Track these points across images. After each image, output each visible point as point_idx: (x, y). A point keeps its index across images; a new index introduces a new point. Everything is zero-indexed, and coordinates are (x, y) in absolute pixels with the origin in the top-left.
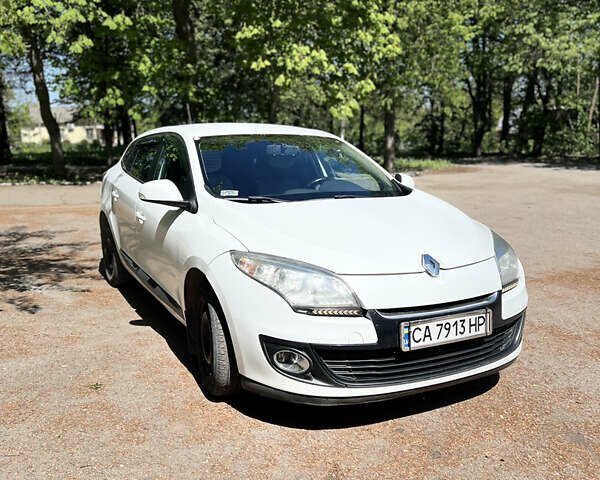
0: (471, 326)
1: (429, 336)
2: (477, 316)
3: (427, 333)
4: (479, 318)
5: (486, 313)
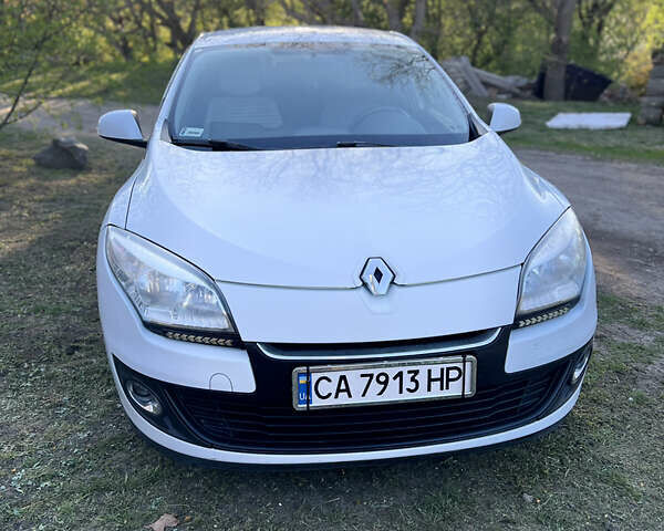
0: (430, 380)
1: (347, 390)
2: (445, 366)
3: (343, 387)
4: (448, 369)
5: (464, 362)
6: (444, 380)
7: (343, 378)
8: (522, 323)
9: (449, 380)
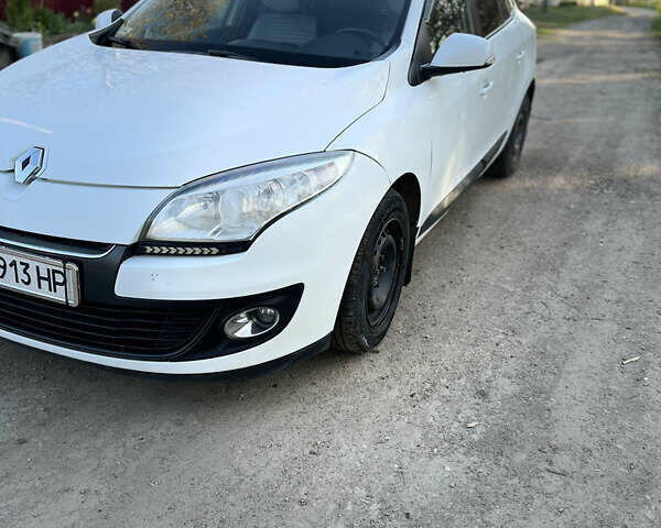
0: (39, 278)
2: (51, 268)
4: (54, 271)
5: (64, 268)
6: (54, 286)
8: (149, 249)
9: (55, 283)
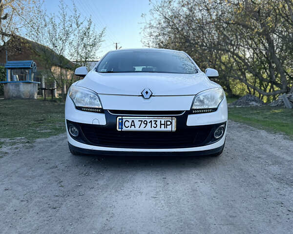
0: (161, 124)
2: (166, 120)
3: (133, 124)
5: (172, 119)
6: (166, 125)
7: (133, 121)
8: (194, 112)
9: (167, 125)
